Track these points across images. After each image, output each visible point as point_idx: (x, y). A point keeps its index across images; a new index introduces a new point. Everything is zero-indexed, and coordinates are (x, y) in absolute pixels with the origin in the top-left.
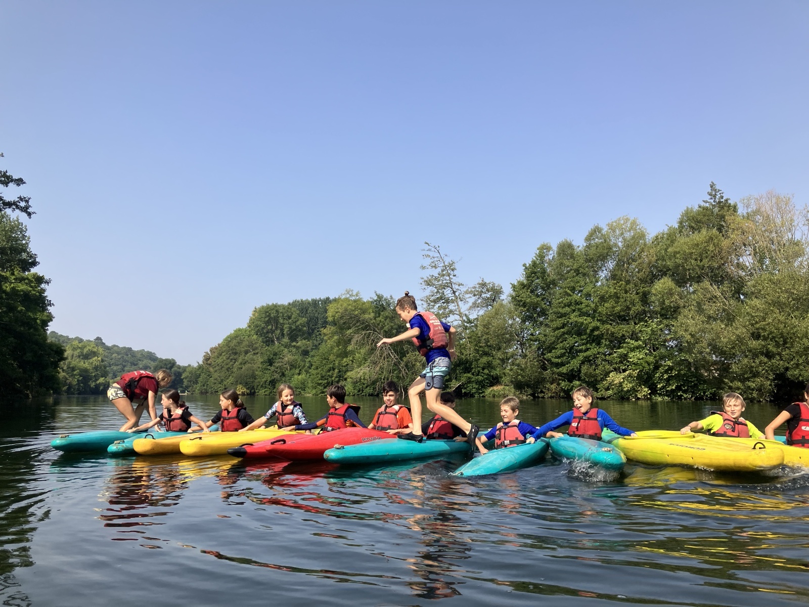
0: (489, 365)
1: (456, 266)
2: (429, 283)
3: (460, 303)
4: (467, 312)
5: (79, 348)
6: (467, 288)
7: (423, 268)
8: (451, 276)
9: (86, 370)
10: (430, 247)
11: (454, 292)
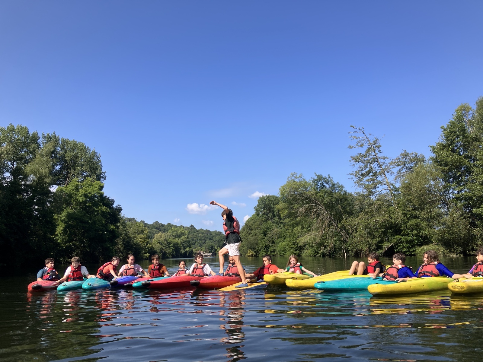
0: (418, 227)
1: (380, 143)
2: (357, 160)
3: (386, 174)
4: (394, 182)
5: (175, 231)
6: (392, 160)
7: (351, 147)
8: (377, 151)
9: (177, 244)
10: (355, 130)
11: (380, 166)
